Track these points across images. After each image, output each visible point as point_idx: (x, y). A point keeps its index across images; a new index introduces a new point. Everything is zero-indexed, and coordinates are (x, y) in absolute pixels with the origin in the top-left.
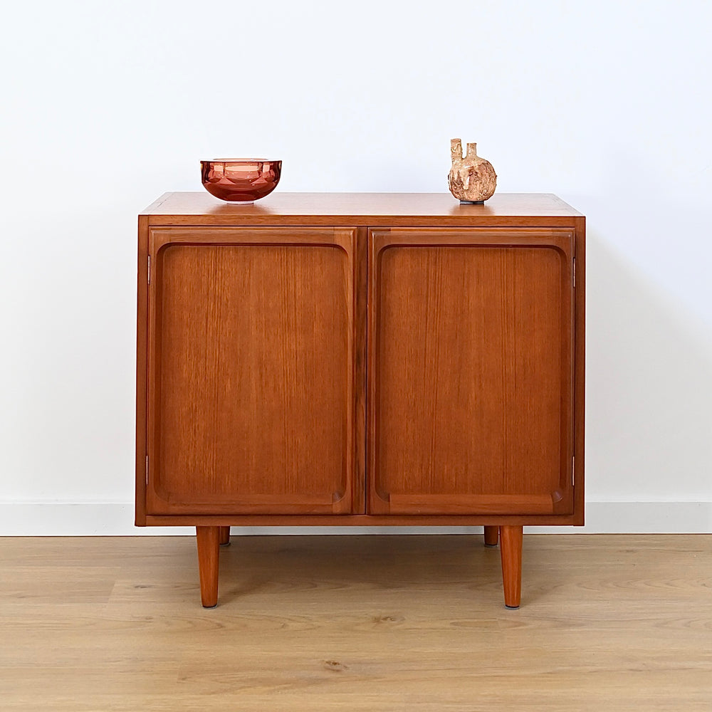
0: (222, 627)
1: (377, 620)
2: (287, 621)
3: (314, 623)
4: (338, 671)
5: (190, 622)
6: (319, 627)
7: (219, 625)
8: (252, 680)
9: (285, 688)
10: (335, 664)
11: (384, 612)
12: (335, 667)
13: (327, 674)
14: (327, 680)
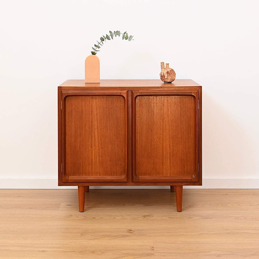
0: (95, 218)
1: (144, 216)
2: (116, 216)
3: (124, 217)
4: (132, 233)
5: (84, 217)
6: (126, 218)
8: (104, 235)
9: (114, 238)
10: (131, 230)
11: (147, 214)
12: (131, 231)
13: (128, 234)
14: (128, 236)
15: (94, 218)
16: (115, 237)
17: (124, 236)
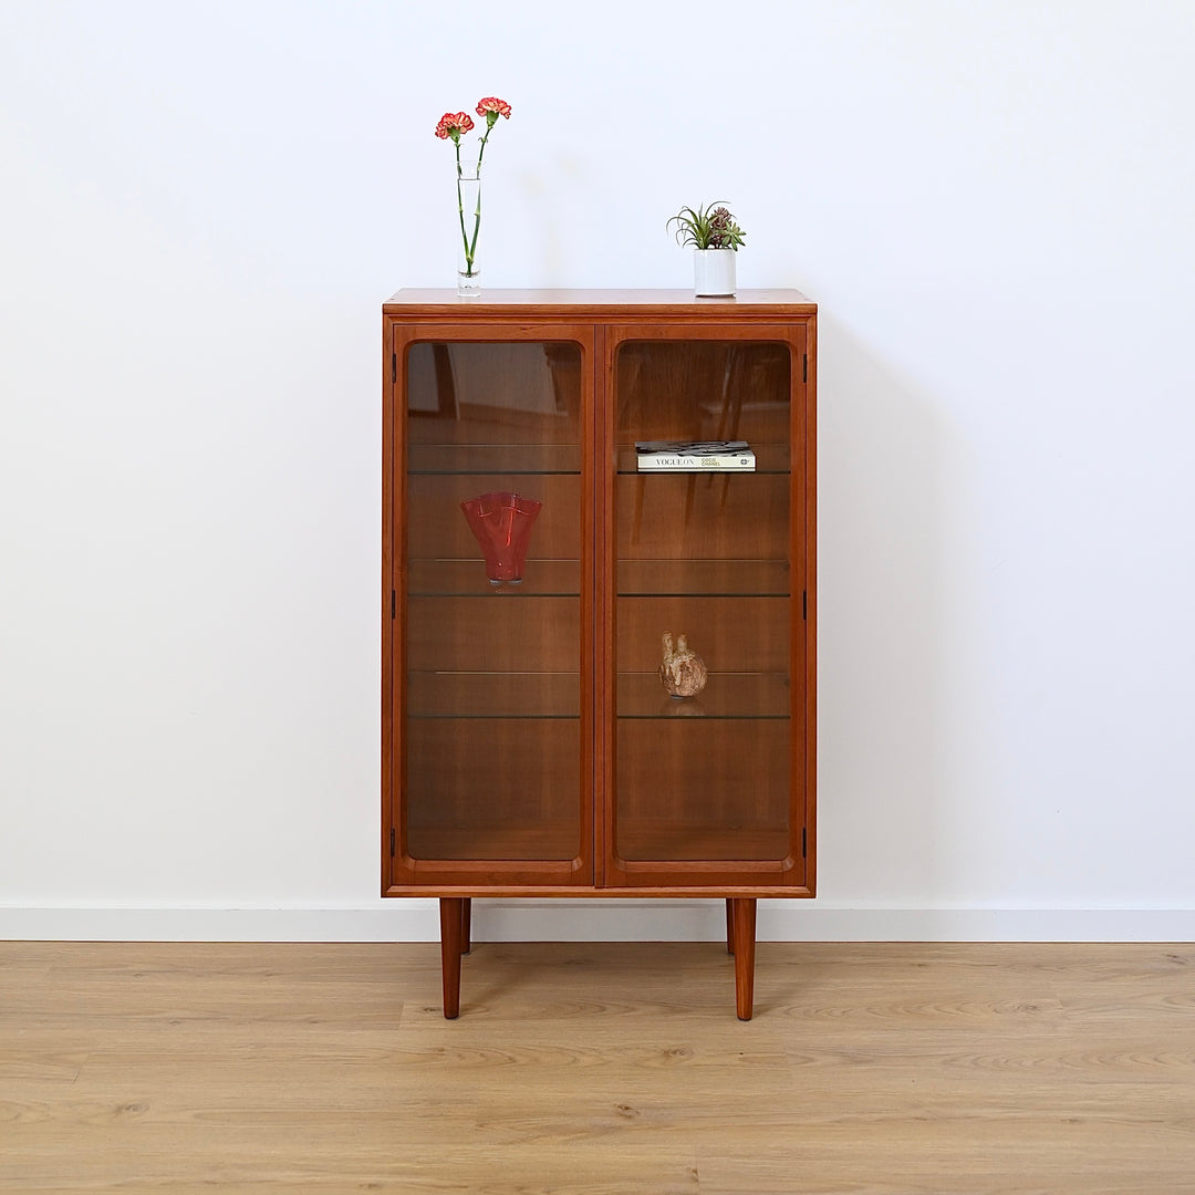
0: (514, 1061)
1: (667, 1054)
2: (579, 1054)
3: (604, 1057)
4: (630, 1117)
5: (482, 1055)
6: (610, 1062)
7: (510, 1058)
8: (547, 1127)
9: (579, 1138)
10: (627, 1108)
11: (673, 1044)
12: (628, 1113)
13: (620, 1122)
14: (620, 1128)
15: (512, 1060)
16: (579, 1135)
17: (608, 1130)
